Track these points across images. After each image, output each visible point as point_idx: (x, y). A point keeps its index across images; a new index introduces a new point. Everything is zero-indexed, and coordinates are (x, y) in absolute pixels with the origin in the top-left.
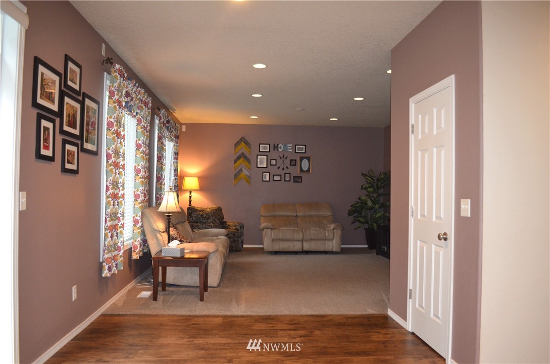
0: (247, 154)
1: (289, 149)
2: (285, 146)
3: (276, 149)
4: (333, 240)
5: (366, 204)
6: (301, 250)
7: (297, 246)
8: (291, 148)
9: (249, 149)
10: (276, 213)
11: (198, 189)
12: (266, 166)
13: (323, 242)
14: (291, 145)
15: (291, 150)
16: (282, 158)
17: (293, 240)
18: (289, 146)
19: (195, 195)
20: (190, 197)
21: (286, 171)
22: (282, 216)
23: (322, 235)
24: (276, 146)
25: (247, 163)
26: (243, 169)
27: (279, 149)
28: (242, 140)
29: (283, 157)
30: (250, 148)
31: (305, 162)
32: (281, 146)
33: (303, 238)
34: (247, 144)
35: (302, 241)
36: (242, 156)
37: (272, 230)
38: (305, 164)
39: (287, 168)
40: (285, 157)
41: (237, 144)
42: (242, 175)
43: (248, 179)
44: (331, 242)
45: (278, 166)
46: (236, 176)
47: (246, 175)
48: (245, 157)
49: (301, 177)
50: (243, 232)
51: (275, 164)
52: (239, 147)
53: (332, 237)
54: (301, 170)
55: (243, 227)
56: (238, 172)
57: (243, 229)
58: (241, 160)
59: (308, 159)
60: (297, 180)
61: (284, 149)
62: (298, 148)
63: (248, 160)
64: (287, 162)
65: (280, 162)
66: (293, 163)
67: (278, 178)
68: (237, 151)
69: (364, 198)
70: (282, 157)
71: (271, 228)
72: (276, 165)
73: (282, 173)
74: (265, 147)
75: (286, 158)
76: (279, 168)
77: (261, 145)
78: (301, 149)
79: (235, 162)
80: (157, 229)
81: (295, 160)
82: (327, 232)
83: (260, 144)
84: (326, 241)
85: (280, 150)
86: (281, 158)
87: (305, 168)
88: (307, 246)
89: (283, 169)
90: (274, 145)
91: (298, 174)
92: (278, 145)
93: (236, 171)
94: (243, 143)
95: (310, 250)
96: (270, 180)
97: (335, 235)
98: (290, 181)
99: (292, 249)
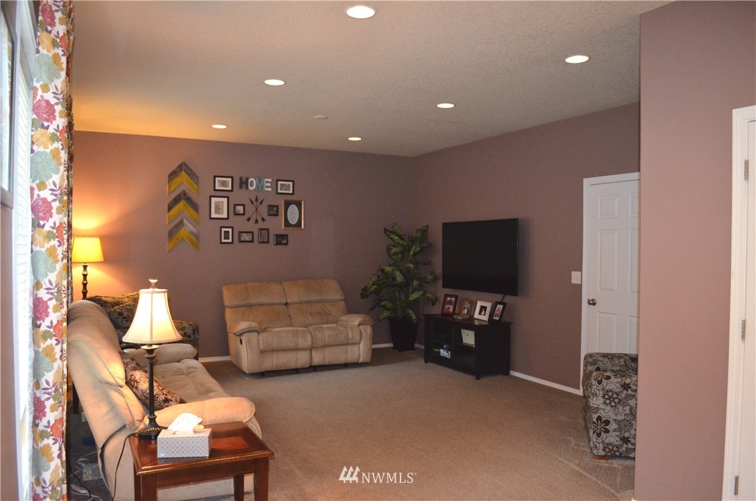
0: (192, 194)
1: (267, 187)
2: (260, 181)
3: (244, 186)
4: (359, 344)
5: (394, 279)
6: (308, 366)
7: (301, 359)
8: (269, 185)
9: (195, 185)
10: (252, 301)
11: (102, 260)
12: (226, 217)
13: (344, 347)
14: (270, 180)
15: (270, 189)
16: (255, 203)
17: (297, 349)
18: (267, 182)
19: (93, 273)
20: (85, 276)
21: (261, 225)
22: (261, 305)
23: (344, 336)
24: (244, 180)
25: (192, 211)
26: (185, 221)
27: (249, 186)
28: (183, 167)
29: (257, 200)
30: (197, 183)
31: (293, 209)
32: (252, 181)
33: (312, 344)
34: (192, 175)
35: (311, 349)
36: (183, 197)
37: (259, 333)
38: (293, 214)
39: (263, 219)
40: (259, 201)
41: (173, 175)
42: (183, 233)
43: (194, 240)
44: (357, 347)
45: (247, 216)
46: (171, 234)
47: (192, 233)
48: (189, 201)
49: (287, 235)
50: (198, 339)
51: (242, 212)
52: (177, 180)
53: (359, 337)
54: (287, 224)
55: (198, 329)
56: (175, 227)
57: (198, 334)
58: (182, 204)
59: (299, 204)
60: (281, 239)
61: (257, 187)
62: (281, 185)
63: (195, 206)
64: (263, 209)
65: (250, 209)
66: (273, 211)
67: (246, 237)
68: (173, 188)
69: (388, 269)
70: (254, 200)
71: (256, 331)
72: (244, 214)
73: (255, 228)
74: (224, 182)
75: (261, 203)
76: (249, 219)
77: (217, 179)
78: (286, 187)
79: (170, 209)
80: (111, 380)
81: (277, 206)
82: (349, 330)
83: (215, 177)
84: (349, 347)
85: (250, 188)
86: (252, 202)
87: (293, 219)
88: (318, 358)
89: (257, 221)
90: (241, 178)
91: (282, 229)
92: (247, 179)
93: (173, 224)
94: (183, 173)
95: (322, 363)
96: (234, 241)
97: (364, 335)
98: (268, 242)
99: (293, 365)
